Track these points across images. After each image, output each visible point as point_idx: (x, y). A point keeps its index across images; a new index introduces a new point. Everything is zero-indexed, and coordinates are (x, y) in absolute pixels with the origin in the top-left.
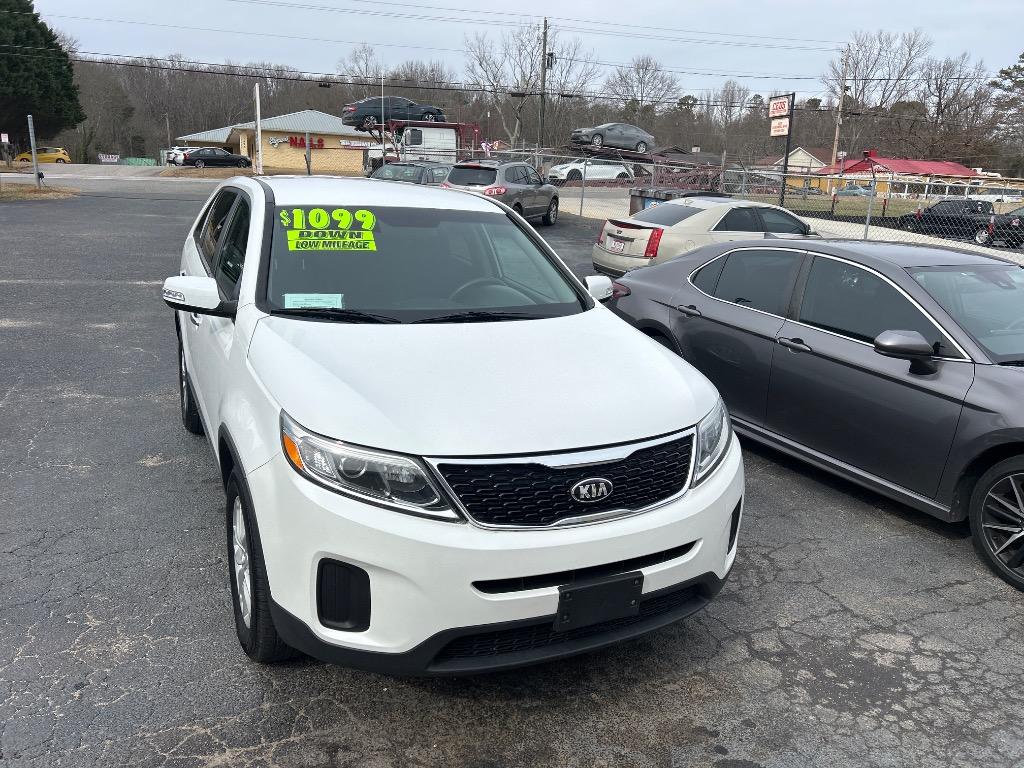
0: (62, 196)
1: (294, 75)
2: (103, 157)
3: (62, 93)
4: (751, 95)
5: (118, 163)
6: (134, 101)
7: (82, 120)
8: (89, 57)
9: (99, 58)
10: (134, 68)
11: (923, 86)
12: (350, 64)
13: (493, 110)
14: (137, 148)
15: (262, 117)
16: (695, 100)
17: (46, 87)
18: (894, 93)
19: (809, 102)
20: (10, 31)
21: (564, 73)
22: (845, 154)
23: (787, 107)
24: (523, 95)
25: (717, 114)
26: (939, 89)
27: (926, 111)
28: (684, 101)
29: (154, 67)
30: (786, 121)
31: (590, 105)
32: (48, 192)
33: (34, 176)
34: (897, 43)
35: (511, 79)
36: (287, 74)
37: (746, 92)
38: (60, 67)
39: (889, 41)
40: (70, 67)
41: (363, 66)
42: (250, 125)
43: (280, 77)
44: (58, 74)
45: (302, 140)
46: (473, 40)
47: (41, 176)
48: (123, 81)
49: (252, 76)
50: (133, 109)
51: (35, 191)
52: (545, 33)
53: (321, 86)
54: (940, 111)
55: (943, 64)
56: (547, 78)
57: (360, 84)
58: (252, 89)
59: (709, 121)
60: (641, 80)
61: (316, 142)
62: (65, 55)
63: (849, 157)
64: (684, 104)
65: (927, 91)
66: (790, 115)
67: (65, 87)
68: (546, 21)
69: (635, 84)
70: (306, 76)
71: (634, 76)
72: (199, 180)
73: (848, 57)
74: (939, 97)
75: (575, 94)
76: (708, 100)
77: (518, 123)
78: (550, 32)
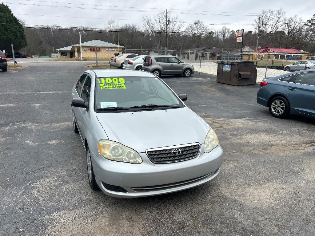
0: (22, 68)
1: (90, 29)
2: (33, 56)
4: (231, 31)
5: (38, 58)
6: (42, 39)
7: (27, 45)
8: (28, 26)
9: (31, 26)
10: (42, 29)
12: (108, 25)
13: (151, 37)
14: (44, 53)
15: (82, 42)
16: (214, 33)
17: (16, 36)
19: (248, 32)
20: (5, 19)
21: (173, 25)
22: (260, 47)
23: (241, 34)
24: (161, 33)
25: (220, 36)
26: (289, 26)
27: (285, 33)
28: (210, 33)
29: (48, 29)
30: (241, 38)
31: (181, 35)
32: (18, 67)
33: (13, 62)
34: (275, 13)
35: (157, 28)
36: (88, 29)
37: (229, 30)
38: (20, 30)
39: (272, 12)
40: (23, 29)
41: (111, 25)
42: (78, 45)
43: (86, 30)
44: (20, 32)
45: (94, 49)
46: (145, 17)
47: (16, 62)
48: (39, 33)
49: (78, 31)
50: (42, 42)
51: (14, 67)
52: (167, 14)
53: (99, 32)
54: (289, 33)
55: (289, 19)
56: (168, 27)
57: (111, 31)
58: (78, 34)
59: (218, 39)
60: (197, 27)
61: (98, 49)
62: (22, 26)
63: (262, 48)
64: (210, 34)
65: (285, 27)
66: (242, 36)
67: (22, 36)
68: (167, 10)
69: (195, 28)
70: (94, 29)
71: (194, 26)
72: (63, 62)
73: (260, 18)
74: (289, 29)
75: (177, 32)
76: (218, 33)
77: (159, 41)
78: (168, 14)
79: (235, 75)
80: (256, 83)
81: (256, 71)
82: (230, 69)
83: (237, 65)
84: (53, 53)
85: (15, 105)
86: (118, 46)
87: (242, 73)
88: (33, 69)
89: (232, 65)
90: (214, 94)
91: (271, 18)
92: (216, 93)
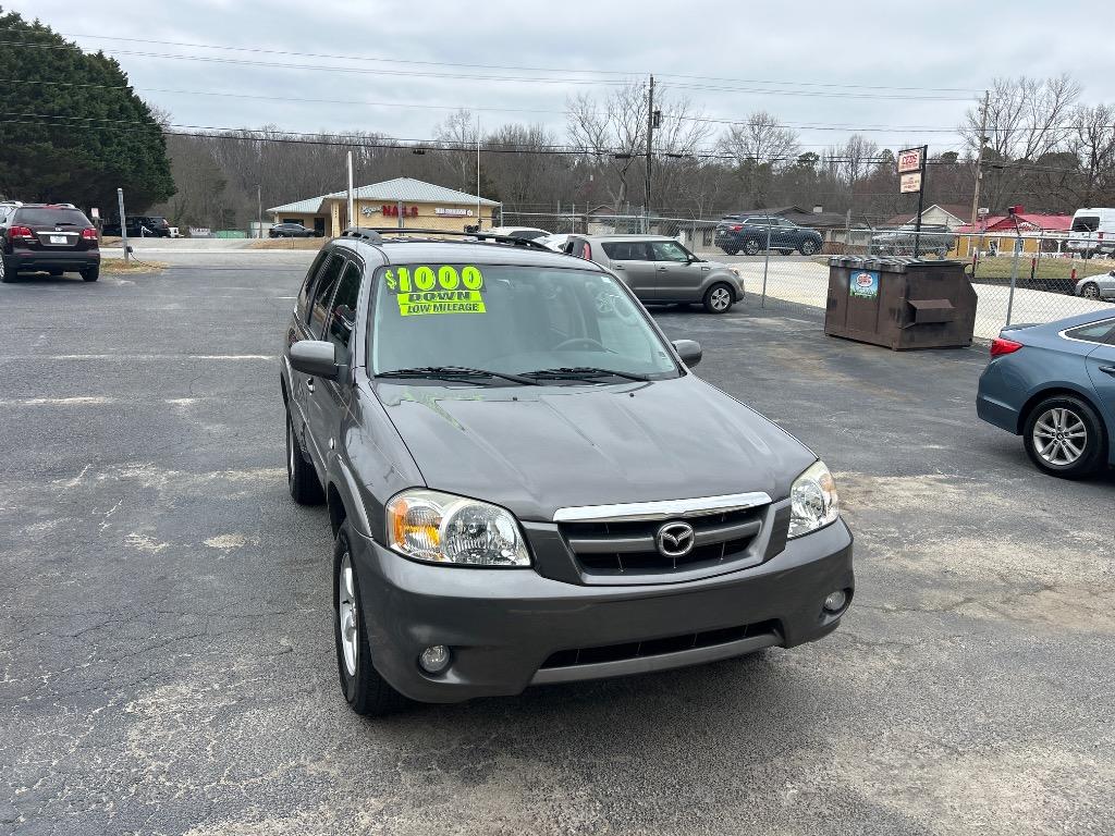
0: (150, 270)
1: (388, 143)
2: (193, 232)
3: (155, 166)
4: (880, 151)
5: (209, 236)
6: (226, 173)
7: (173, 194)
8: (181, 130)
9: (192, 131)
10: (227, 140)
11: (1075, 135)
12: (446, 130)
13: (595, 172)
14: (226, 221)
15: (356, 186)
16: (818, 157)
17: (138, 161)
18: (1041, 143)
19: (944, 156)
20: (103, 105)
21: (673, 131)
22: (987, 210)
23: (917, 162)
24: (627, 156)
25: (842, 171)
26: (1093, 138)
27: (1080, 162)
28: (805, 158)
29: (248, 139)
30: (918, 177)
31: (701, 165)
32: (136, 266)
33: (122, 250)
34: (1043, 90)
35: (615, 139)
36: (381, 142)
37: (873, 148)
38: (153, 141)
39: (1033, 88)
40: (162, 140)
41: (459, 129)
42: (341, 195)
43: (374, 145)
44: (151, 148)
45: (396, 208)
46: (574, 100)
47: (129, 250)
48: (216, 155)
49: (345, 145)
50: (225, 182)
51: (123, 266)
52: (651, 91)
53: (415, 152)
54: (1094, 162)
55: (1095, 111)
56: (654, 137)
57: (456, 149)
58: (345, 158)
59: (833, 180)
60: (756, 138)
61: (409, 211)
62: (158, 128)
63: (993, 214)
64: (805, 161)
65: (1080, 142)
66: (922, 170)
67: (158, 161)
68: (652, 79)
69: (750, 141)
70: (401, 143)
71: (748, 132)
72: (289, 251)
73: (987, 105)
74: (1094, 146)
75: (684, 153)
76: (832, 157)
77: (622, 185)
78: (657, 90)
79: (892, 311)
80: (971, 340)
81: (975, 297)
82: (874, 289)
83: (905, 274)
84: (257, 219)
85: (109, 401)
86: (477, 200)
87: (919, 304)
88: (184, 274)
89: (883, 272)
90: (815, 378)
91: (1027, 108)
92: (821, 374)
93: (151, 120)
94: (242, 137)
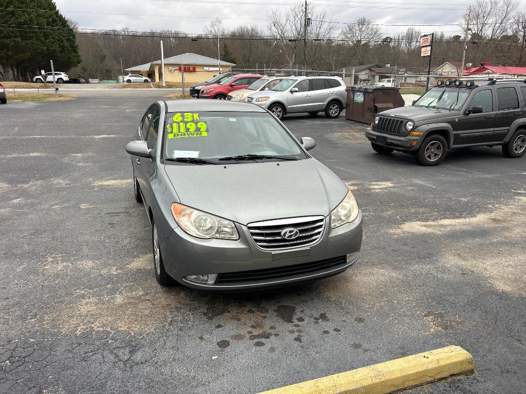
0: (67, 99)
1: (183, 35)
2: (90, 80)
3: (71, 49)
5: (98, 83)
6: (106, 52)
7: (80, 62)
8: (84, 31)
9: (89, 31)
10: (106, 36)
11: (515, 26)
12: (210, 29)
14: (107, 75)
16: (391, 39)
17: (62, 46)
18: (499, 31)
19: (454, 37)
21: (318, 28)
22: (471, 64)
23: (429, 41)
24: (295, 41)
25: (403, 46)
26: (524, 28)
28: (385, 40)
29: (116, 35)
30: (429, 48)
32: (61, 97)
33: (54, 89)
34: (501, 4)
35: (290, 32)
36: (180, 36)
38: (69, 36)
40: (74, 36)
41: (216, 28)
42: (158, 62)
43: (176, 37)
44: (68, 40)
47: (57, 89)
48: (101, 43)
49: (162, 37)
50: (106, 56)
51: (55, 97)
52: (306, 8)
54: (524, 40)
59: (399, 49)
60: (360, 30)
61: (191, 69)
62: (72, 30)
63: (474, 66)
64: (385, 42)
65: (518, 30)
67: (72, 47)
68: (306, 2)
69: (358, 32)
71: (357, 27)
72: (134, 89)
74: (524, 32)
76: (399, 39)
77: (294, 55)
78: (309, 7)
84: (121, 75)
88: (81, 101)
93: (68, 26)
94: (113, 34)
